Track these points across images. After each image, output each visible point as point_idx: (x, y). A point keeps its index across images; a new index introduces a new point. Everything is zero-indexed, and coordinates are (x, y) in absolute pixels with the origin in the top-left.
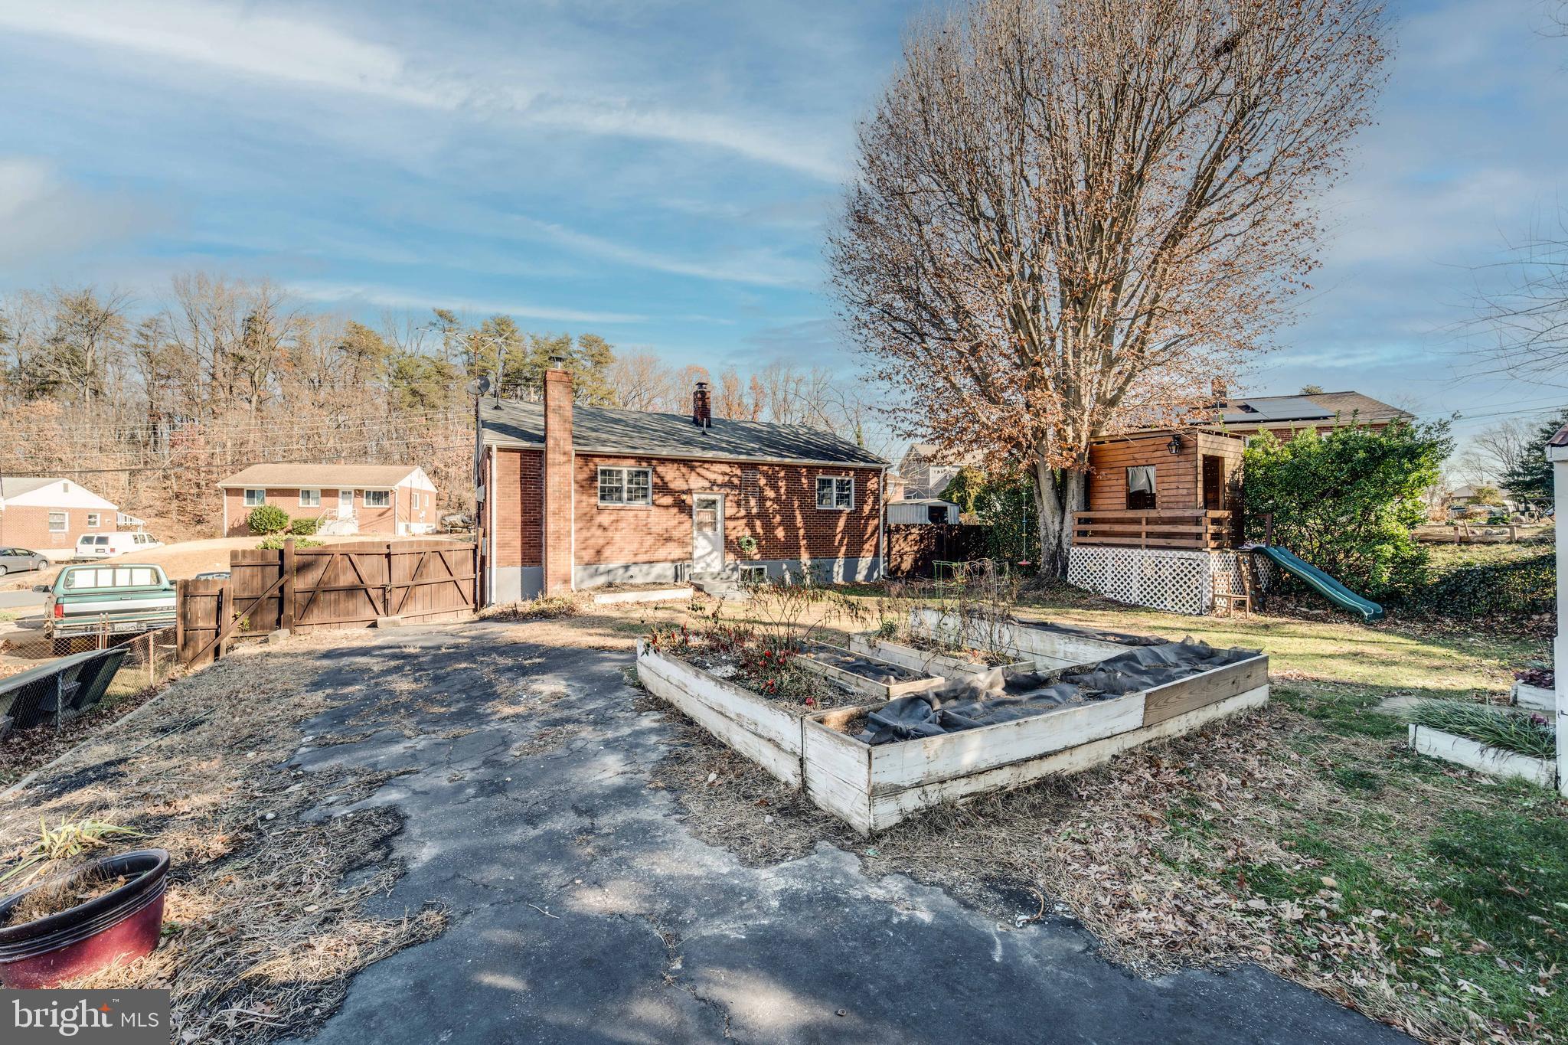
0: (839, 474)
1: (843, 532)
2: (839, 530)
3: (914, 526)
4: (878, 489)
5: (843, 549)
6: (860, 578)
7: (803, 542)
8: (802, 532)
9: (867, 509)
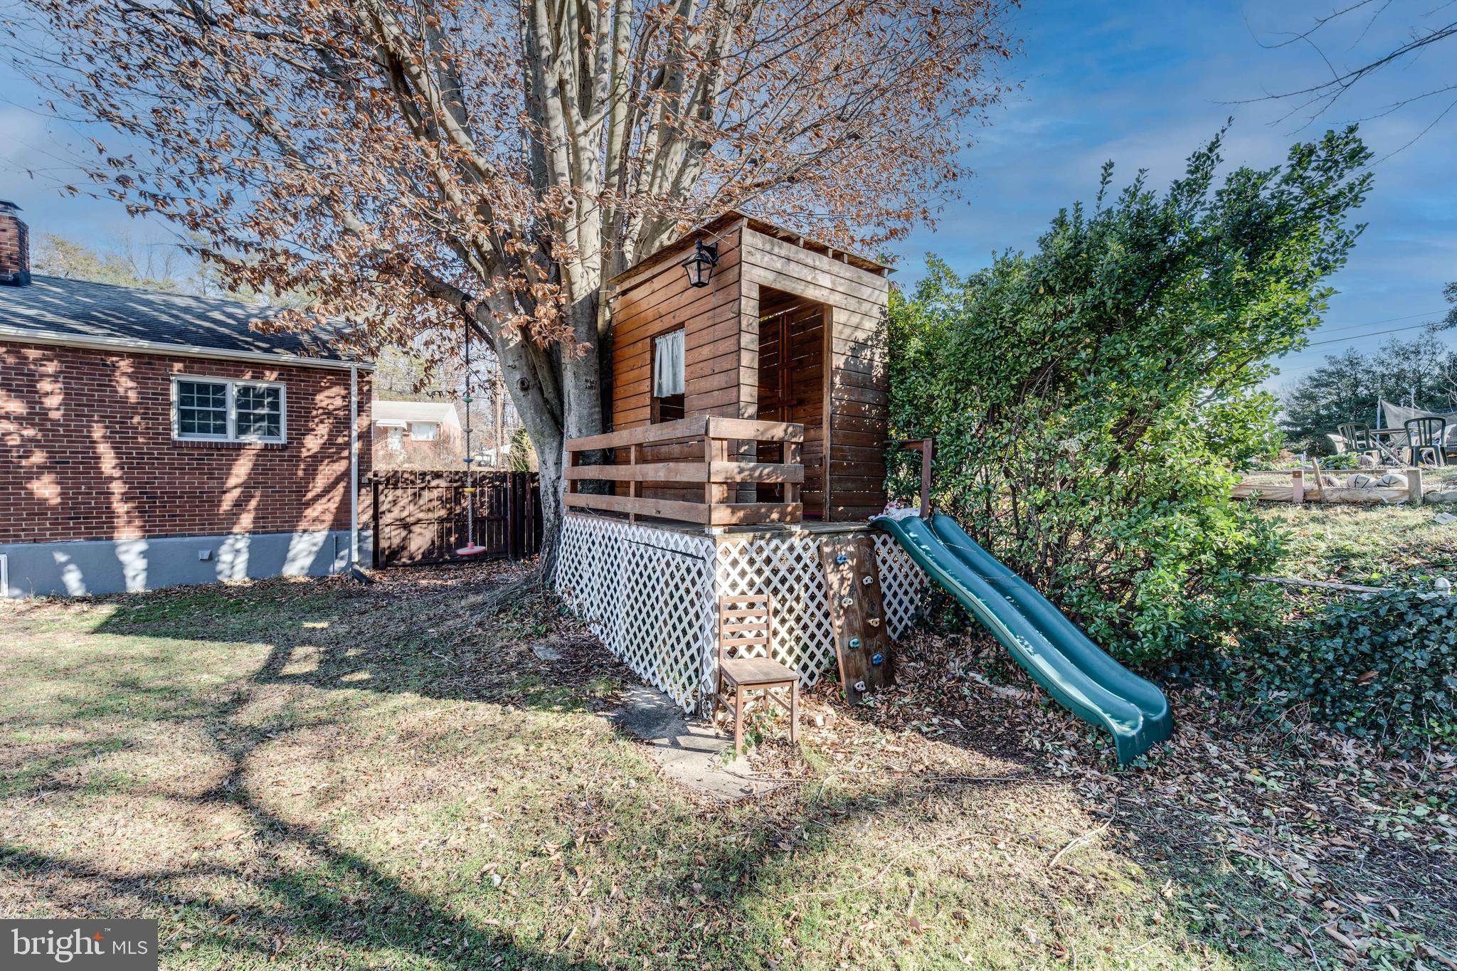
0: (238, 375)
1: (248, 488)
2: (232, 481)
3: (438, 475)
4: (347, 408)
5: (246, 520)
6: (297, 567)
7: (120, 508)
8: (117, 488)
9: (312, 444)
